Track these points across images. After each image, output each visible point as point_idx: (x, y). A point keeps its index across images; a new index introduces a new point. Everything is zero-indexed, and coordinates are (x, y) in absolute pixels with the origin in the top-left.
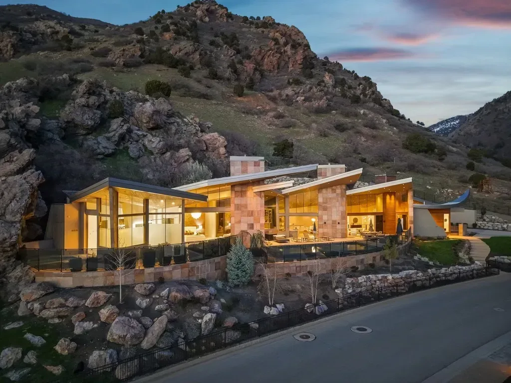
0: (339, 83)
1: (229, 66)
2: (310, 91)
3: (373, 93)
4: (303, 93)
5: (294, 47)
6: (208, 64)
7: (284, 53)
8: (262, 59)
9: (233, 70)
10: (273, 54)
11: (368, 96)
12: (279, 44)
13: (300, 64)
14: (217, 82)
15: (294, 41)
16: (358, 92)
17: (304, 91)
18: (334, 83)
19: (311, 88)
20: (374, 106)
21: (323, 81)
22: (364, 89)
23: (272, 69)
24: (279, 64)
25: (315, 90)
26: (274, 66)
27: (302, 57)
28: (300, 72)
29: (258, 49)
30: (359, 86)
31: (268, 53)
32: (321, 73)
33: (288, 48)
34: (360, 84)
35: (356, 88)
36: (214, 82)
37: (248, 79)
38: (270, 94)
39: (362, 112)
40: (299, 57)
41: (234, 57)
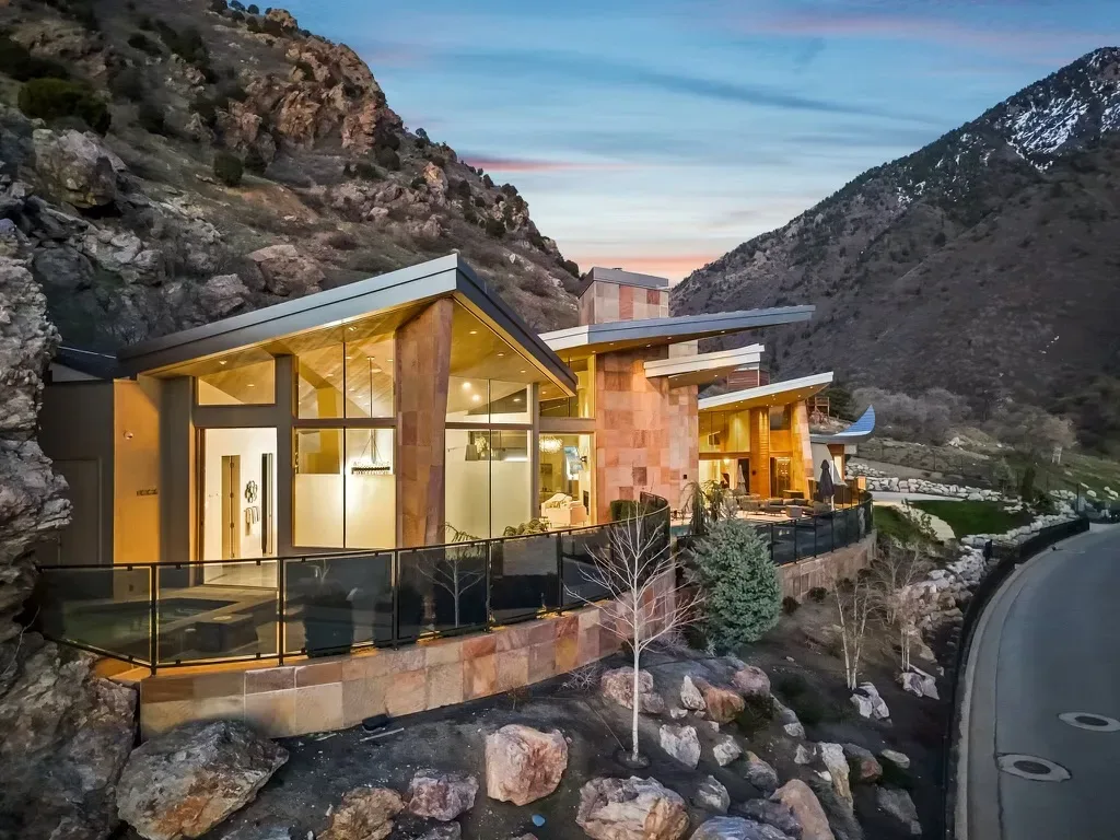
0: (458, 189)
1: (193, 108)
2: (397, 197)
3: (526, 221)
4: (385, 200)
5: (349, 92)
6: (133, 92)
7: (329, 102)
8: (274, 107)
9: (204, 119)
10: (303, 99)
11: (518, 227)
12: (314, 80)
13: (369, 134)
14: (164, 142)
15: (347, 79)
16: (498, 216)
17: (385, 195)
18: (447, 187)
19: (400, 192)
20: (531, 249)
21: (424, 181)
22: (507, 211)
23: (302, 135)
24: (317, 125)
25: (410, 197)
26: (306, 128)
27: (372, 118)
28: (370, 153)
29: (264, 81)
30: (498, 203)
31: (291, 96)
32: (417, 162)
33: (337, 92)
34: (499, 199)
35: (491, 207)
36: (157, 142)
37: (244, 147)
38: (305, 191)
39: (513, 257)
40: (366, 117)
41: (202, 88)
